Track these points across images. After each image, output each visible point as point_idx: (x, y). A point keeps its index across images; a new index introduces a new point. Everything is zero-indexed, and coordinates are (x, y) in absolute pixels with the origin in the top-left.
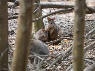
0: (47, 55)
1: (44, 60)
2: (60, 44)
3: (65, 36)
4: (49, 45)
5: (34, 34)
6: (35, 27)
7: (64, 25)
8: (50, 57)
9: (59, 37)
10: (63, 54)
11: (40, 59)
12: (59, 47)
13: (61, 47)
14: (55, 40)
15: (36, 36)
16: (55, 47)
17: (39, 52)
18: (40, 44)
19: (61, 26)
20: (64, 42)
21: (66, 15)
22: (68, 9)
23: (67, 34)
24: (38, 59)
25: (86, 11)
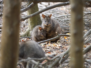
0: (42, 59)
1: (39, 64)
2: (59, 42)
3: (64, 33)
4: (46, 43)
5: (30, 30)
6: (31, 23)
7: (63, 20)
8: (46, 60)
9: (58, 34)
10: (60, 56)
11: (33, 63)
12: (57, 45)
13: (60, 45)
14: (53, 38)
15: (32, 33)
16: (53, 45)
17: (32, 54)
18: (34, 45)
19: (60, 21)
20: (63, 39)
21: (66, 8)
22: (66, 3)
23: (66, 29)
24: (32, 63)
25: (87, 4)
